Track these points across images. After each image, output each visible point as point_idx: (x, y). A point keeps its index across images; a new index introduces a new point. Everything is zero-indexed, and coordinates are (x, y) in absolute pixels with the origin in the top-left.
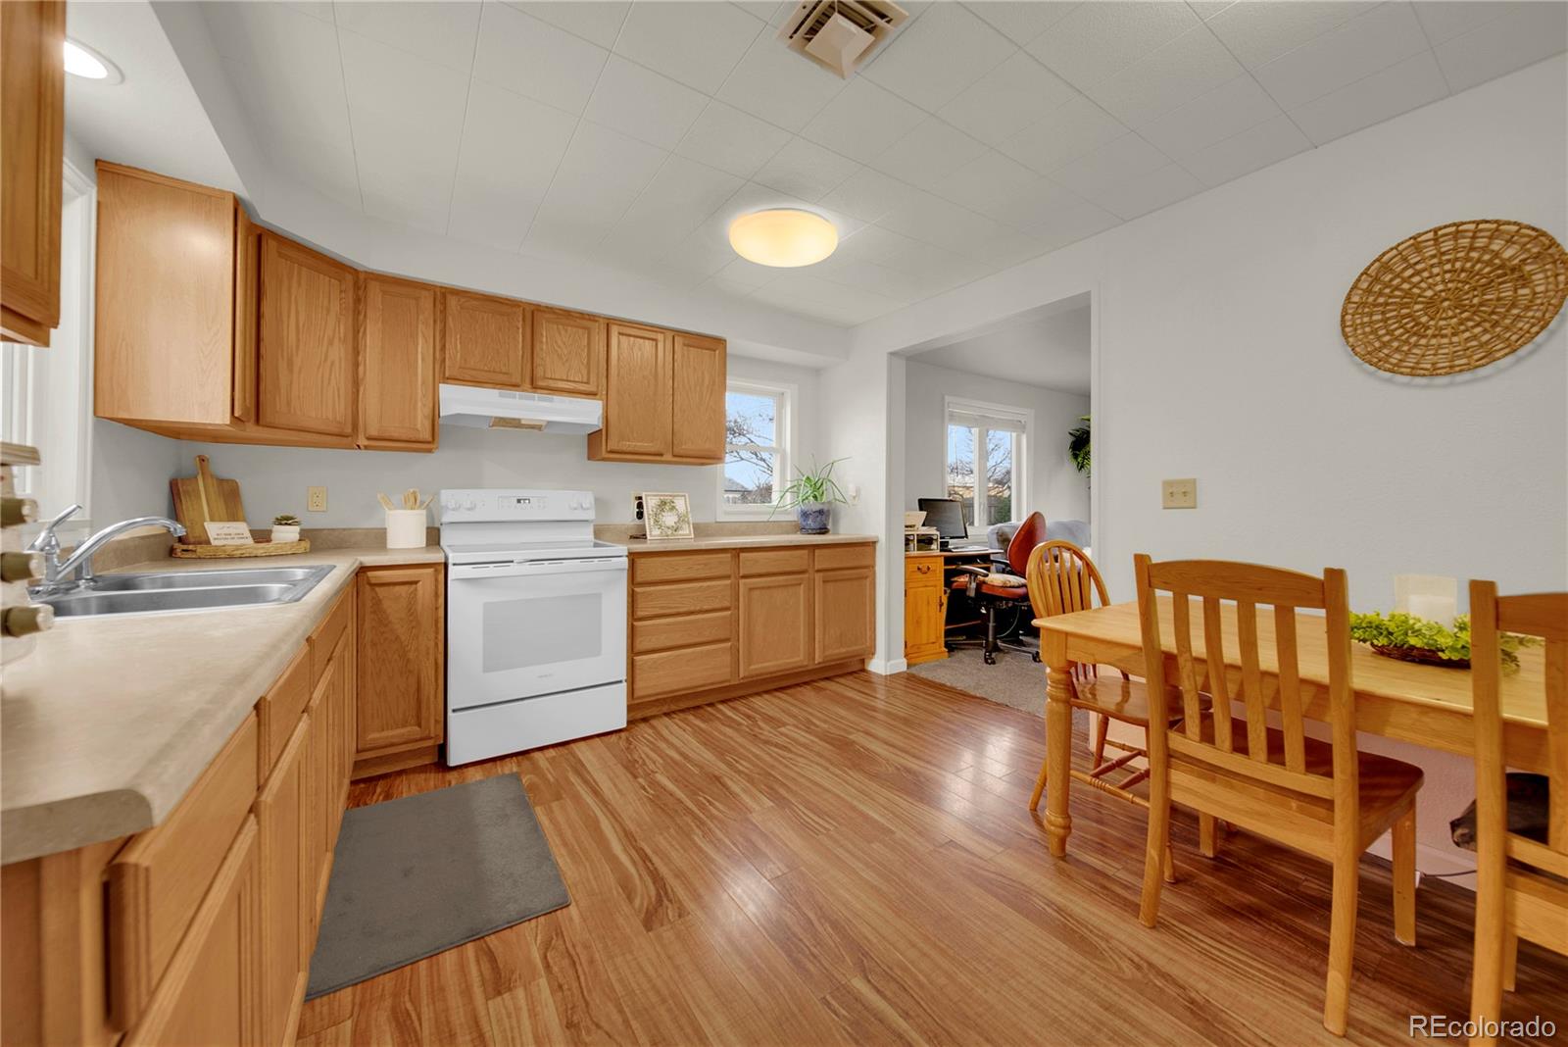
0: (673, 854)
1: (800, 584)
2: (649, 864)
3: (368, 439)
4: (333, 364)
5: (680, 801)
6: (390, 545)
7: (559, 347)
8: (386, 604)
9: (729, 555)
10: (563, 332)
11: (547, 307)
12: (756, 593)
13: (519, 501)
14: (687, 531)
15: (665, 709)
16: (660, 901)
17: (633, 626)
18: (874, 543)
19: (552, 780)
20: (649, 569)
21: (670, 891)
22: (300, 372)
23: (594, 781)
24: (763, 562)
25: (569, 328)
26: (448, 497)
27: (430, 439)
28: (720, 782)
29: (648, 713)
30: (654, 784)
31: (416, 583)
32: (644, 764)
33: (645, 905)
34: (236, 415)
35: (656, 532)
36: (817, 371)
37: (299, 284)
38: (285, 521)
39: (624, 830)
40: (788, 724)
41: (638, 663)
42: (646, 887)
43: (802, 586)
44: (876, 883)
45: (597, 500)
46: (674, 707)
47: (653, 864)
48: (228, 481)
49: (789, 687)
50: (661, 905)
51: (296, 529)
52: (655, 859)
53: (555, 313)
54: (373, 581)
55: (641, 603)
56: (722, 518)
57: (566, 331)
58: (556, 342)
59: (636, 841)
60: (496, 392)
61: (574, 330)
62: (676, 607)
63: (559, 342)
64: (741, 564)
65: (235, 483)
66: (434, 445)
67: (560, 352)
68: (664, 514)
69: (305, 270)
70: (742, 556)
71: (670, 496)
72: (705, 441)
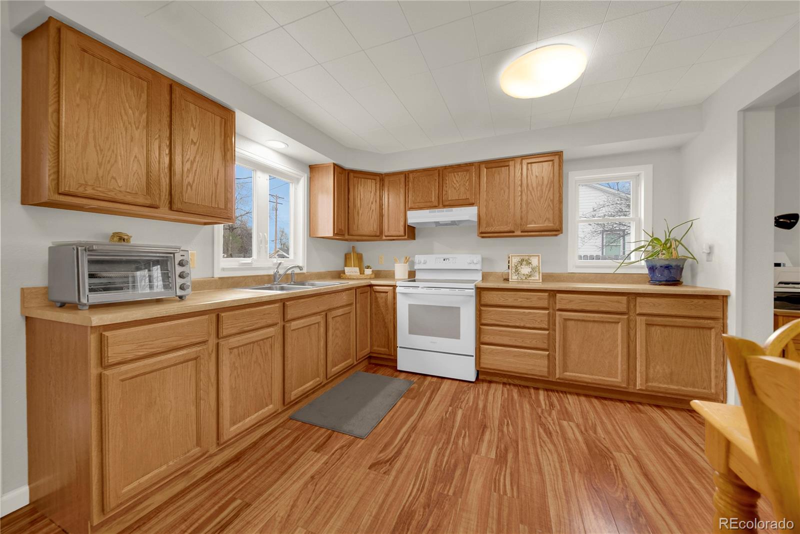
0: (418, 446)
1: (619, 322)
2: (404, 444)
3: (386, 236)
4: (373, 211)
5: (453, 427)
6: (396, 278)
7: (455, 184)
8: (379, 299)
9: (547, 294)
10: (456, 176)
11: (450, 166)
12: (570, 323)
13: (444, 260)
14: (537, 277)
15: (505, 380)
16: (387, 461)
17: (480, 328)
18: (727, 296)
19: (421, 390)
20: (489, 298)
21: (396, 460)
22: (361, 215)
23: (434, 399)
24: (576, 301)
25: (460, 173)
26: (418, 258)
27: (404, 235)
28: (483, 430)
29: (495, 379)
30: (454, 414)
31: (387, 292)
32: (462, 402)
33: (381, 459)
34: (335, 233)
35: (515, 277)
36: (678, 149)
37: (361, 185)
38: (368, 267)
39: (415, 425)
40: (574, 421)
41: (482, 349)
42: (391, 452)
43: (620, 324)
45: (483, 259)
46: (510, 381)
47: (406, 445)
48: (360, 254)
49: (605, 399)
50: (385, 463)
51: (371, 270)
52: (409, 444)
53: (453, 167)
54: (375, 290)
55: (484, 315)
56: (571, 269)
57: (458, 175)
58: (453, 182)
59: (413, 432)
60: (428, 211)
61: (462, 173)
62: (506, 322)
63: (455, 182)
64: (557, 301)
65: (362, 254)
66: (406, 237)
67: (455, 186)
68: (522, 267)
69: (362, 180)
70: (558, 295)
71: (528, 256)
72: (545, 221)
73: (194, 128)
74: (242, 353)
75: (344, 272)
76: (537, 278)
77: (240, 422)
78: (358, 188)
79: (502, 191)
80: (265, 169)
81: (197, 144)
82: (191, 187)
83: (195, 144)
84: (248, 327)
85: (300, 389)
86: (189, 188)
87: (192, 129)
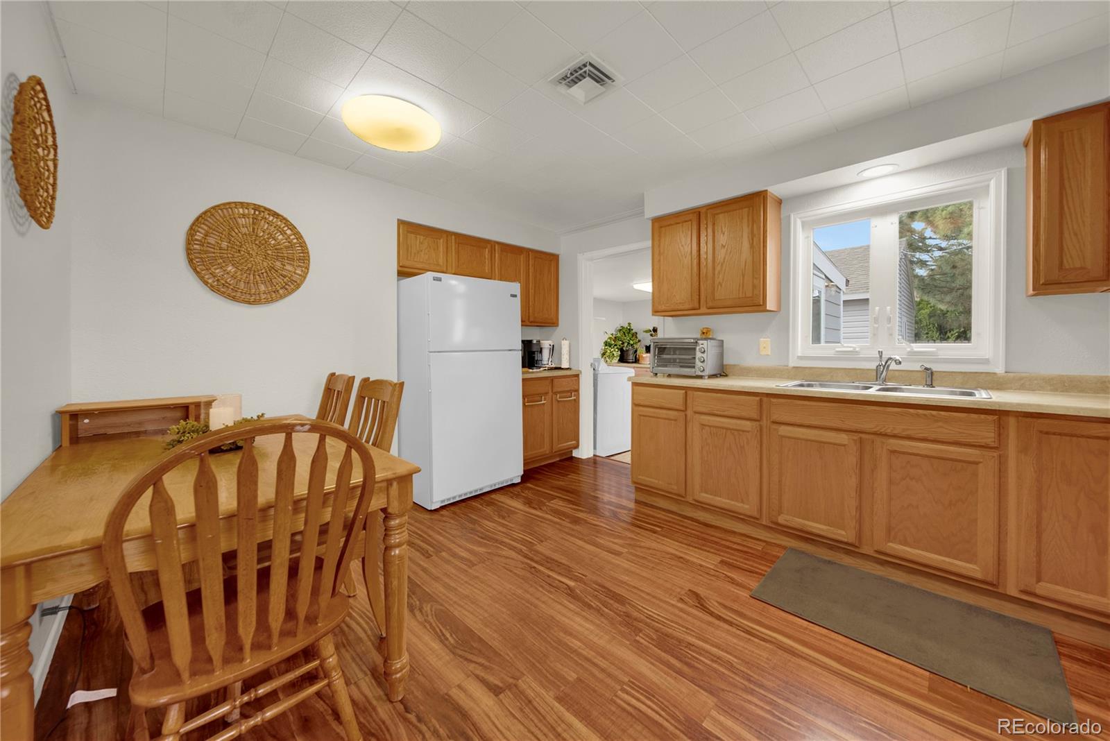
44: (568, 637)
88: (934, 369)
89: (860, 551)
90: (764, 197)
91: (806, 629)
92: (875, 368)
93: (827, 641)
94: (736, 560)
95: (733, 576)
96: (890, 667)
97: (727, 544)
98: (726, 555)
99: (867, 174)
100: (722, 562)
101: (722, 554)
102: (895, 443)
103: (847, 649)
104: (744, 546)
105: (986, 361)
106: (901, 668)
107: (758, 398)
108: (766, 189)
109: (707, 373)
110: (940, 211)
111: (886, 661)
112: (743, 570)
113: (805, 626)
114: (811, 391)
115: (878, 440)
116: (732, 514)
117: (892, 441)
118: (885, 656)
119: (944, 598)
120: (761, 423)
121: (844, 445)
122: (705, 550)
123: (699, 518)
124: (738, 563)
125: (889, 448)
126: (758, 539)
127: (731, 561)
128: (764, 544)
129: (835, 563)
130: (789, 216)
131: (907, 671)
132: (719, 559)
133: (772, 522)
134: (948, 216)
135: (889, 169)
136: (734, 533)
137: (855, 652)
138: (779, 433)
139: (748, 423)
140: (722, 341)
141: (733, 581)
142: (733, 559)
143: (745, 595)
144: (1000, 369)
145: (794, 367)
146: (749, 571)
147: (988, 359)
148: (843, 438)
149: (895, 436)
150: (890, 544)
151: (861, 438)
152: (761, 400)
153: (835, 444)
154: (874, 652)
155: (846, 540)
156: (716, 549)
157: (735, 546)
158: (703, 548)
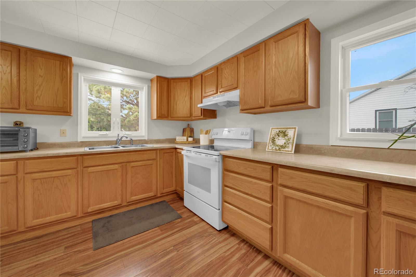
1: (351, 217)
3: (194, 117)
4: (186, 101)
9: (270, 167)
12: (291, 202)
13: (228, 132)
17: (224, 188)
23: (174, 235)
26: (214, 131)
33: (76, 271)
34: (160, 117)
35: (270, 148)
37: (178, 86)
38: (190, 137)
42: (87, 269)
51: (192, 138)
53: (225, 62)
54: (177, 151)
56: (334, 142)
57: (227, 68)
58: (225, 74)
61: (230, 65)
64: (279, 176)
65: (193, 129)
66: (202, 117)
67: (226, 76)
68: (279, 138)
69: (179, 83)
70: (280, 170)
71: (285, 128)
72: (290, 93)
73: (41, 69)
74: (44, 182)
75: (175, 139)
76: (290, 149)
77: (42, 218)
78: (176, 89)
79: (256, 73)
80: (117, 85)
81: (43, 77)
82: (39, 98)
83: (42, 77)
84: (47, 169)
85: (99, 206)
86: (38, 98)
87: (40, 70)
88: (133, 139)
89: (122, 205)
90: (70, 60)
91: (123, 243)
92: (116, 140)
93: (132, 241)
94: (73, 242)
95: (78, 249)
96: (151, 234)
97: (61, 238)
98: (65, 243)
99: (114, 70)
100: (66, 248)
101: (62, 244)
102: (133, 164)
103: (139, 238)
104: (70, 233)
105: (143, 136)
106: (153, 231)
107: (76, 158)
108: (71, 56)
109: (30, 148)
110: (95, 88)
111: (149, 233)
112: (80, 243)
113: (122, 243)
114: (94, 151)
115: (128, 164)
116: (57, 222)
117: (132, 164)
118: (147, 232)
119: (145, 206)
120: (77, 169)
121: (117, 169)
122: (50, 250)
123: (30, 237)
124: (75, 242)
125: (131, 166)
126: (75, 226)
127: (71, 244)
128: (80, 226)
129: (113, 215)
130: (78, 74)
131: (154, 231)
132: (63, 248)
133: (84, 214)
134: (97, 90)
135: (120, 72)
136: (60, 231)
137: (141, 237)
138: (88, 172)
139: (70, 171)
140: (36, 130)
141: (80, 252)
142: (71, 243)
143: (92, 252)
144: (146, 138)
145: (81, 142)
146: (83, 242)
147: (144, 136)
148: (116, 166)
149: (133, 162)
150: (132, 198)
151: (122, 165)
152: (77, 158)
153: (113, 170)
154: (145, 233)
155: (117, 204)
156: (56, 245)
157: (66, 236)
158: (47, 250)
